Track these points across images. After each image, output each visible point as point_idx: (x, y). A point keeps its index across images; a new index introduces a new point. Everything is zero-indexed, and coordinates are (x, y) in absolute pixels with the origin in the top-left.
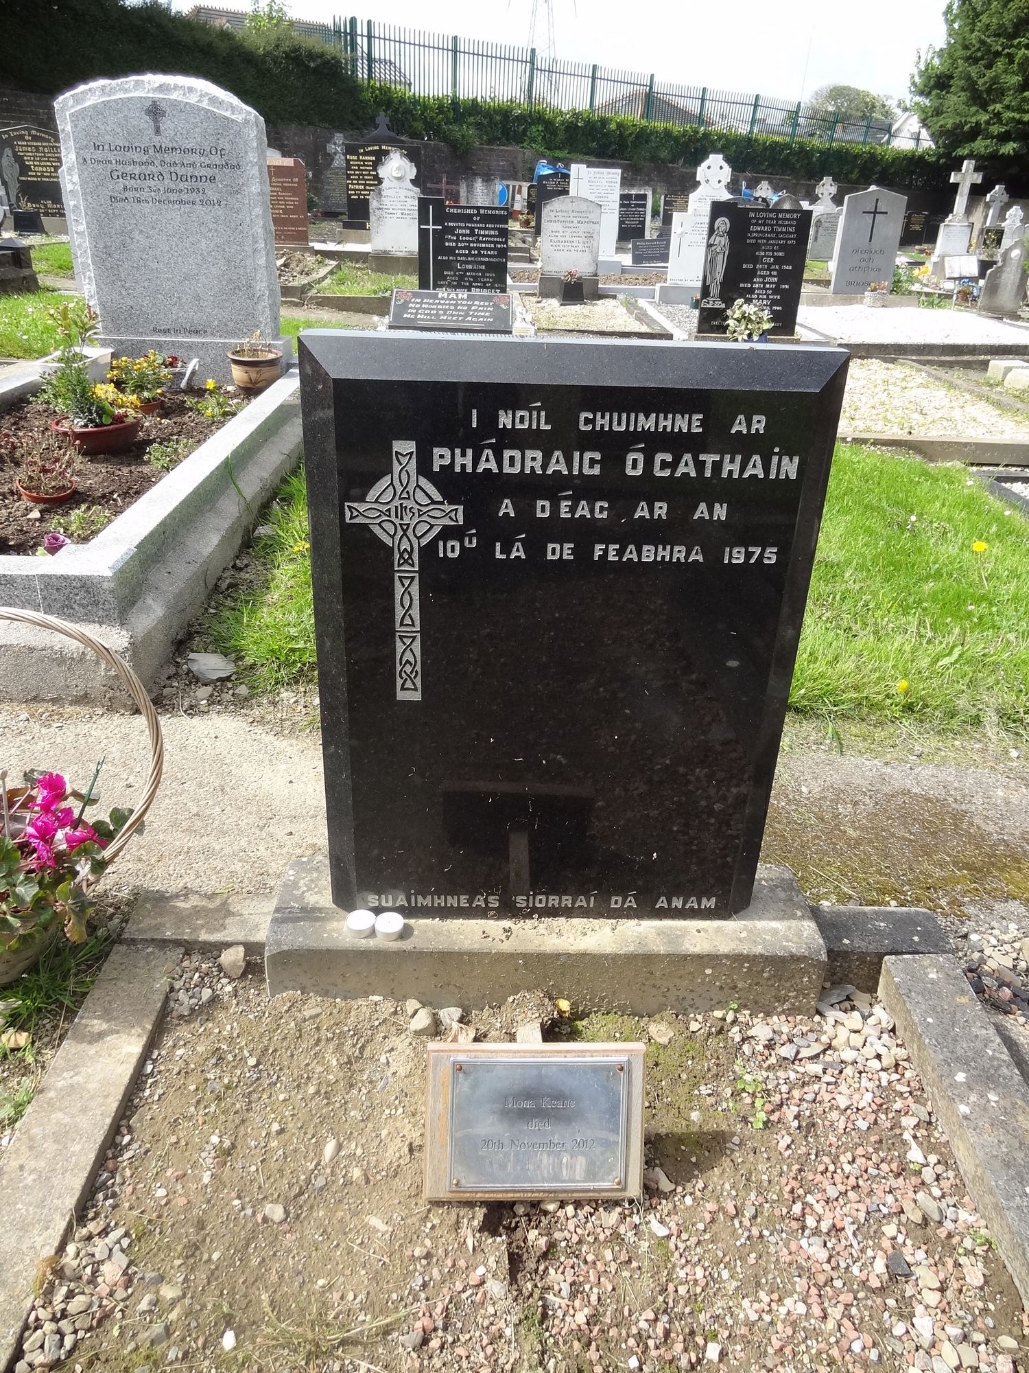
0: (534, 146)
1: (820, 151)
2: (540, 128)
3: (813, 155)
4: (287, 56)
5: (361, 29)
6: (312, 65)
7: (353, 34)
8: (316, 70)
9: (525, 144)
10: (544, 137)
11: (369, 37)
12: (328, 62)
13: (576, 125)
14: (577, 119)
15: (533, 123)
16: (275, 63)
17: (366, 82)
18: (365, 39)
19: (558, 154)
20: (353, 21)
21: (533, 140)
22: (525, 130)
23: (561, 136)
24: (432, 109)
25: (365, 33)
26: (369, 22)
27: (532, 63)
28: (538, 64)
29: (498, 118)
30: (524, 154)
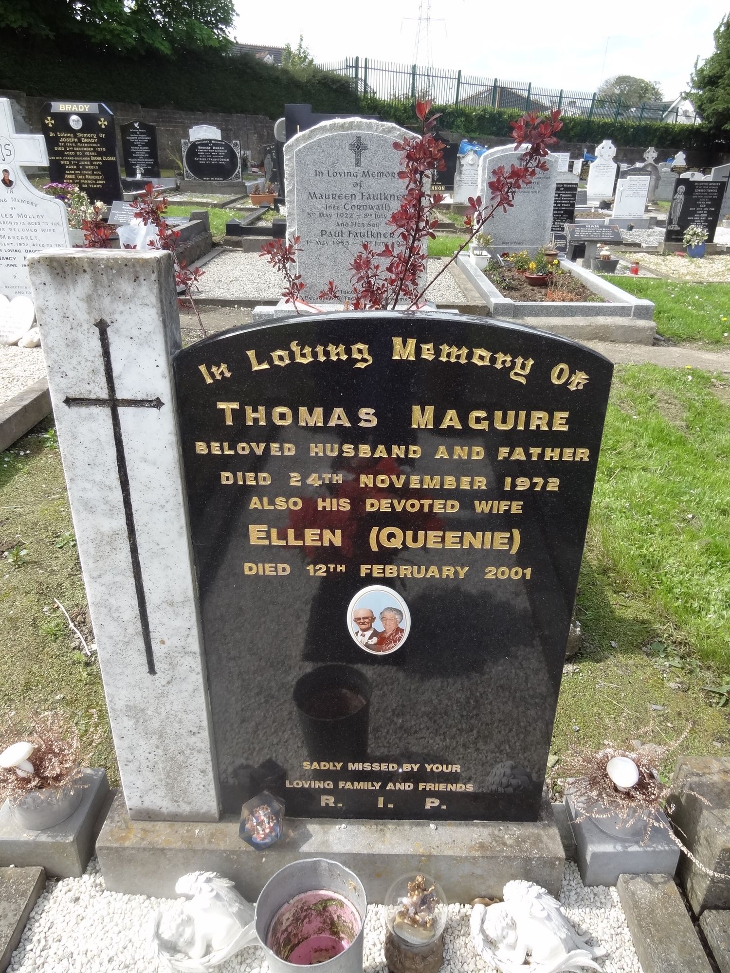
0: (458, 130)
1: (633, 127)
2: (463, 119)
3: (628, 130)
4: (319, 82)
5: (362, 64)
6: (334, 87)
7: (357, 67)
8: (336, 91)
9: (453, 130)
10: (465, 125)
11: (366, 68)
12: (343, 85)
13: (484, 117)
14: (485, 112)
15: (458, 117)
16: (313, 86)
17: (363, 94)
18: (363, 70)
19: (473, 135)
20: (357, 59)
21: (458, 127)
22: (453, 122)
23: (475, 124)
24: (400, 110)
25: (363, 66)
26: (366, 59)
27: (459, 79)
28: (462, 80)
30: (453, 135)
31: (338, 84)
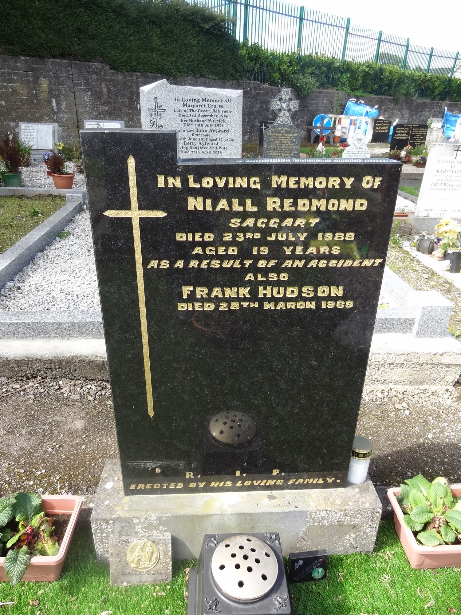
0: (344, 88)
2: (349, 76)
7: (235, 2)
9: (339, 88)
10: (350, 82)
11: (246, 5)
12: (218, 24)
13: (369, 73)
15: (344, 72)
17: (242, 41)
18: (243, 7)
19: (358, 93)
21: (344, 84)
22: (338, 78)
23: (360, 81)
24: (284, 63)
25: (243, 2)
29: (325, 69)
30: (338, 94)
31: (211, 24)
